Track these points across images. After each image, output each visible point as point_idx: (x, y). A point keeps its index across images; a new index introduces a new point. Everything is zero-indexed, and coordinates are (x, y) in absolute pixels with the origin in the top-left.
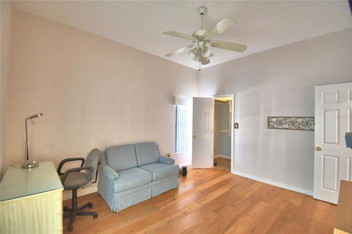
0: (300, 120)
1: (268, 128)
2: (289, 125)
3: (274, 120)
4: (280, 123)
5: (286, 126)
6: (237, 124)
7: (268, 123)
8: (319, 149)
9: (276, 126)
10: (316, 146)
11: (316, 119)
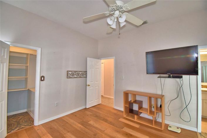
0: (81, 73)
1: (67, 78)
2: (77, 76)
3: (70, 73)
4: (73, 75)
5: (75, 76)
6: (44, 77)
7: (67, 75)
8: (89, 85)
9: (71, 76)
10: (88, 84)
11: (88, 72)
